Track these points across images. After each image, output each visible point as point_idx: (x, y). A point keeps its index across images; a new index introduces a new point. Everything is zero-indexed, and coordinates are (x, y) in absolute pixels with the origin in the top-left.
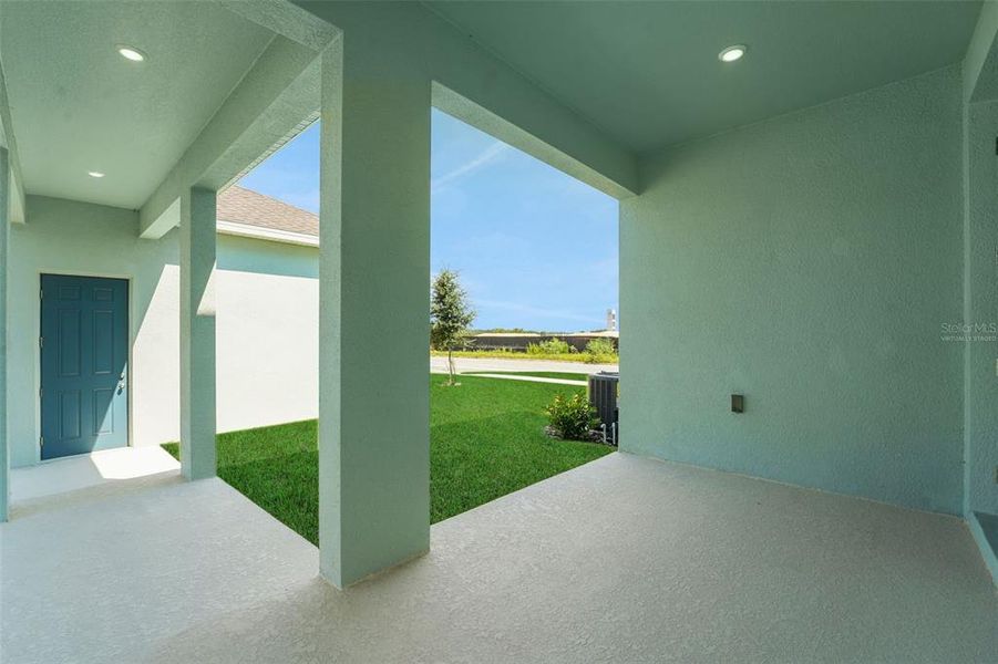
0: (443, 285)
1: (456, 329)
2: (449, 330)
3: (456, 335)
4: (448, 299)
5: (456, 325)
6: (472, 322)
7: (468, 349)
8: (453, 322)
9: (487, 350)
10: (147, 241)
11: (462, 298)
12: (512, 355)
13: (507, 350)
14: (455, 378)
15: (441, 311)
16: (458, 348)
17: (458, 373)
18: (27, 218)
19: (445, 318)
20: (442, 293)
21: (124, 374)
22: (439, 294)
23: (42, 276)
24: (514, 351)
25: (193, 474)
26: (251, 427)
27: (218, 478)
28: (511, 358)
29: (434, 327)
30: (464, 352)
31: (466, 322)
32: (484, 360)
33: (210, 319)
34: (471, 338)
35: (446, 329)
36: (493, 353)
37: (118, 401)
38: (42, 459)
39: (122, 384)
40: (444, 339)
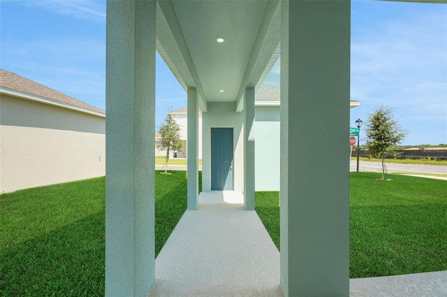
0: (378, 119)
1: (388, 146)
2: (382, 146)
3: (388, 149)
4: (381, 127)
5: (387, 143)
6: (400, 141)
7: (398, 158)
8: (385, 141)
9: (415, 159)
10: (238, 113)
11: (392, 126)
12: (437, 162)
13: (432, 159)
14: (387, 176)
15: (377, 134)
16: (390, 157)
17: (388, 173)
18: (208, 109)
19: (379, 139)
20: (377, 124)
21: (232, 163)
22: (375, 125)
23: (212, 128)
24: (438, 160)
25: (247, 207)
26: (274, 191)
27: (255, 211)
28: (436, 164)
29: (372, 145)
30: (395, 160)
31: (395, 141)
32: (410, 165)
33: (253, 142)
34: (399, 151)
35: (380, 145)
36: (420, 161)
37: (230, 172)
38: (212, 190)
39: (231, 167)
40: (379, 151)
